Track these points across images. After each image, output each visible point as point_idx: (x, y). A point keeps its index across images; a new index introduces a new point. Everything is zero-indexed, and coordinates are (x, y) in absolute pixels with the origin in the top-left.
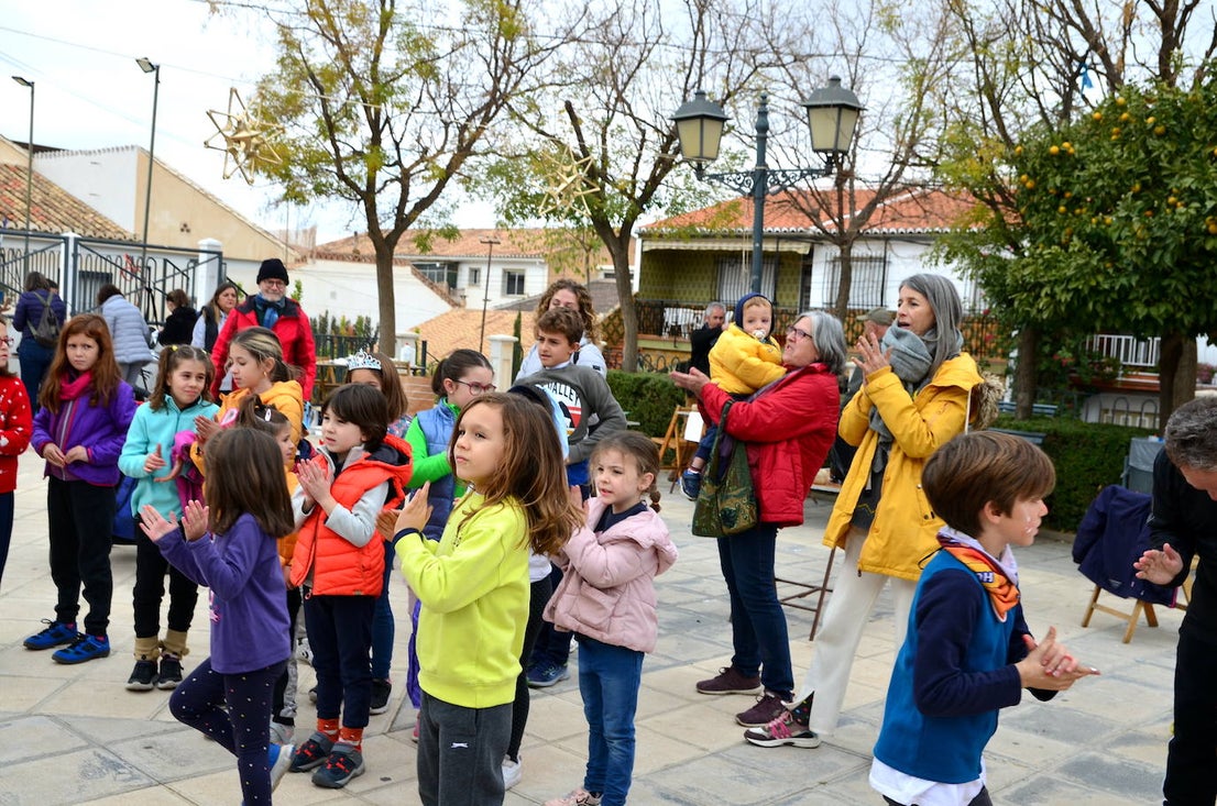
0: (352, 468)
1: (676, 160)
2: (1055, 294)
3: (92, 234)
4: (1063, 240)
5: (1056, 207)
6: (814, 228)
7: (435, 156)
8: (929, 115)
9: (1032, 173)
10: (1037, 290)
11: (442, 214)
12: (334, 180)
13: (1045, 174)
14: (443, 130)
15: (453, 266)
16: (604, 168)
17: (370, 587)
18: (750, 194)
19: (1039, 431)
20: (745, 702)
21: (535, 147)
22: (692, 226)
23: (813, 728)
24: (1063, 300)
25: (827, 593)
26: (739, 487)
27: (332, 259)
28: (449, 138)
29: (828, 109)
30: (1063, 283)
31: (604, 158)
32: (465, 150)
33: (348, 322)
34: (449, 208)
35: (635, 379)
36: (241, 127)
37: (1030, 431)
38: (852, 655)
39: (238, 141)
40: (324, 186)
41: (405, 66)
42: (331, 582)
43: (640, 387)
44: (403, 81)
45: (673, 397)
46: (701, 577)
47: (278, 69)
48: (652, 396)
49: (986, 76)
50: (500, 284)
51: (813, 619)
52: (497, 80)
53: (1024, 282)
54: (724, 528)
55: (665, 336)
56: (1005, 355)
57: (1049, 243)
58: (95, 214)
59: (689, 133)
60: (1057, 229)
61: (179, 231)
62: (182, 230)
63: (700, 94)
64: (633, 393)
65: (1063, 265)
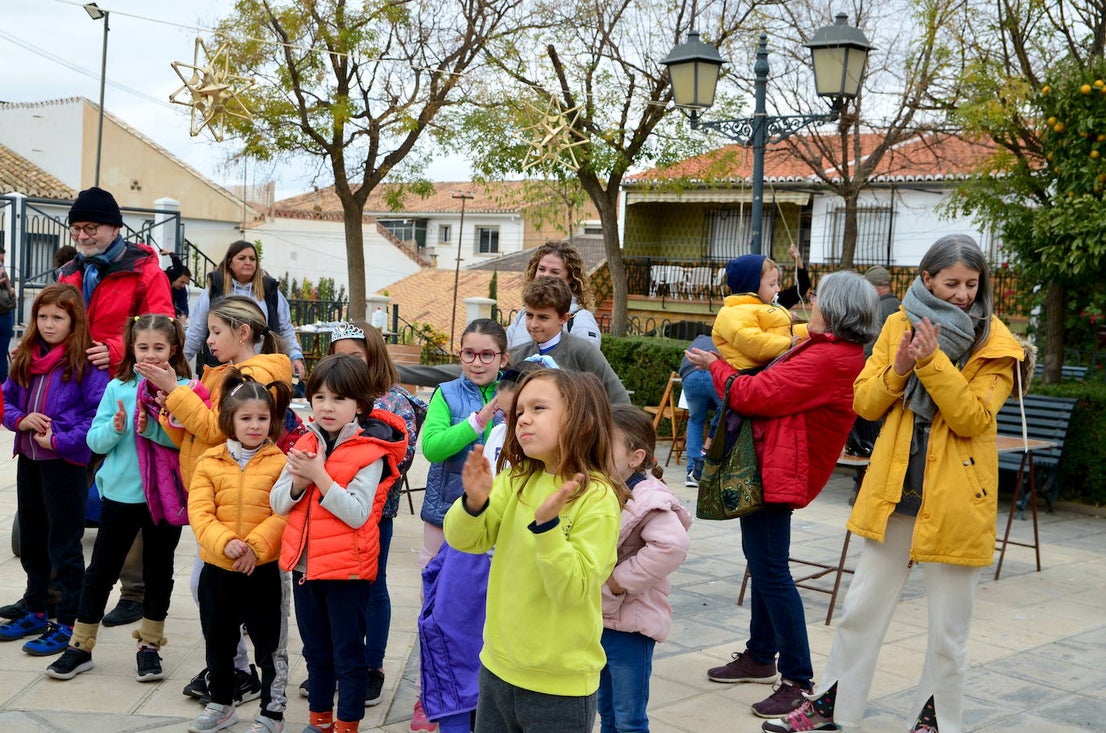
0: (345, 445)
1: (668, 107)
2: (1088, 246)
3: (35, 192)
4: (1096, 188)
5: (1087, 152)
6: (814, 176)
7: (406, 106)
8: (944, 53)
9: (1060, 115)
10: (1067, 243)
11: (414, 169)
12: (298, 133)
13: (1076, 116)
14: (414, 77)
15: (422, 223)
16: (590, 116)
17: (367, 570)
18: (749, 143)
19: (1069, 396)
20: (761, 691)
21: (514, 94)
22: (684, 178)
23: (837, 719)
24: (1096, 253)
25: (844, 574)
26: (742, 467)
27: (291, 216)
28: (420, 87)
29: (834, 50)
30: (1096, 234)
31: (590, 106)
32: (438, 99)
33: (311, 284)
34: (421, 161)
35: (625, 344)
36: (208, 79)
37: (1059, 396)
38: (880, 642)
39: (206, 95)
40: (288, 139)
41: (374, 10)
42: (326, 565)
43: (630, 353)
44: (371, 25)
45: (666, 362)
46: (704, 557)
47: (237, 14)
48: (643, 361)
49: (1009, 9)
50: (472, 242)
51: (829, 602)
52: (472, 22)
53: (1052, 234)
54: (726, 510)
55: (653, 296)
56: (1026, 312)
57: (1080, 191)
58: (39, 172)
59: (682, 78)
60: (1090, 176)
61: (130, 189)
62: (133, 188)
63: (694, 35)
64: (624, 358)
65: (1096, 215)
